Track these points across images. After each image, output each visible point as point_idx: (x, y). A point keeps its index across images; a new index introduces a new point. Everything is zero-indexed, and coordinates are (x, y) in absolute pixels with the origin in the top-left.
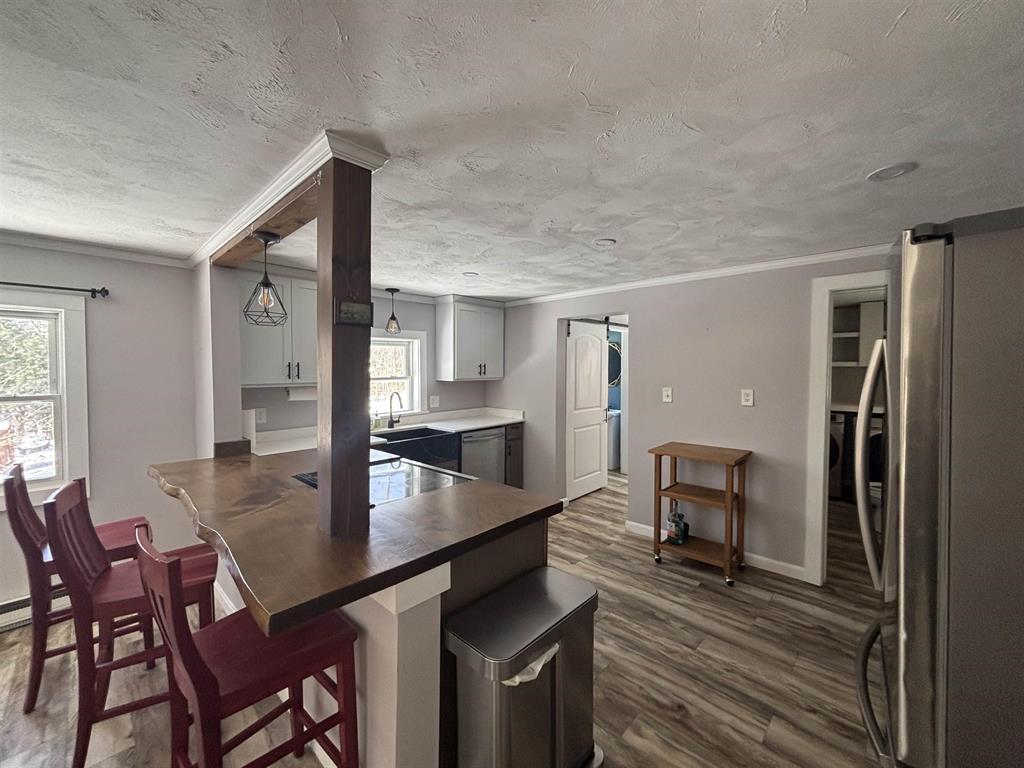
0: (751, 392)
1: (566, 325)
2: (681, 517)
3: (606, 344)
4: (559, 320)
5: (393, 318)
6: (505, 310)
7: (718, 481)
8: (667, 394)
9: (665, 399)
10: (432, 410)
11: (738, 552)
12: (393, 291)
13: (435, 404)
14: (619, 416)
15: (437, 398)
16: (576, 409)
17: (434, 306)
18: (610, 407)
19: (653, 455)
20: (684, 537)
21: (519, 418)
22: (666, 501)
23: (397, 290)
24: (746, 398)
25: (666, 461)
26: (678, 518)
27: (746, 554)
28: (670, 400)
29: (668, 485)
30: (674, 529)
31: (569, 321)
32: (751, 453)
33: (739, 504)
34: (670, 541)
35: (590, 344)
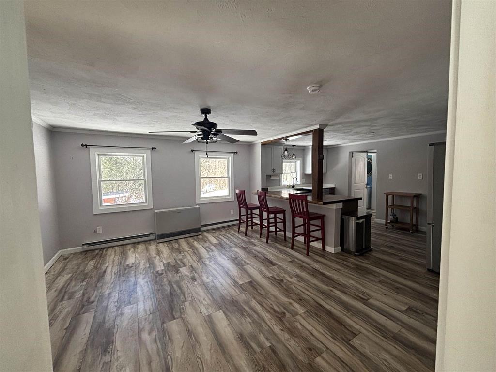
0: (421, 174)
1: (352, 154)
2: (395, 215)
3: (366, 160)
4: (350, 152)
5: (294, 154)
6: (327, 149)
7: (408, 203)
8: (391, 177)
9: (390, 178)
10: (303, 183)
11: (416, 226)
12: (294, 146)
13: (304, 182)
14: (371, 187)
15: (304, 179)
16: (355, 183)
17: (304, 149)
18: (367, 184)
19: (385, 195)
20: (395, 221)
21: (333, 186)
22: (390, 210)
23: (295, 146)
24: (420, 176)
25: (390, 197)
26: (394, 215)
27: (419, 227)
28: (392, 178)
29: (391, 204)
30: (392, 218)
31: (353, 152)
32: (421, 194)
33: (417, 210)
34: (391, 222)
35: (360, 160)
